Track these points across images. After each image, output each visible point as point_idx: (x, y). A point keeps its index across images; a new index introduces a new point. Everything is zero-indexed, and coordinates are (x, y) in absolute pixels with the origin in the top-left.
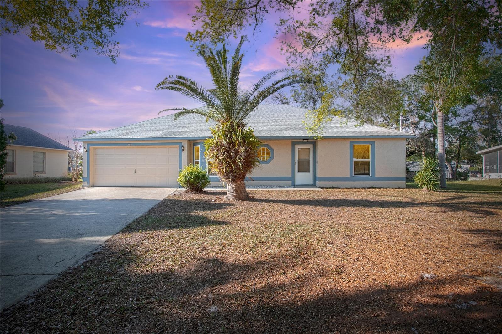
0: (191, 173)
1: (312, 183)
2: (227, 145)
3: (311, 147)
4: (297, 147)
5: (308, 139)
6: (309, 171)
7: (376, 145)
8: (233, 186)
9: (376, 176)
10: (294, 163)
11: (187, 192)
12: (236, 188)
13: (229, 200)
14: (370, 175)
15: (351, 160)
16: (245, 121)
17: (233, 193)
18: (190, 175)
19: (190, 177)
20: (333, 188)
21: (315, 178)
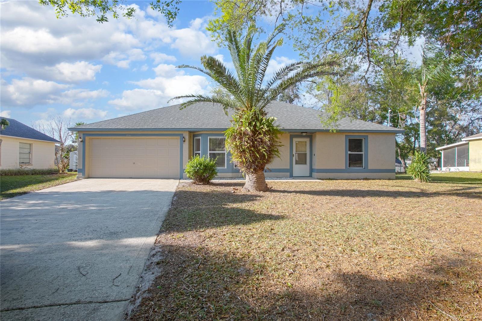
0: (201, 164)
1: (308, 175)
2: (251, 134)
3: (307, 140)
4: (295, 140)
5: (306, 133)
6: (306, 163)
7: (369, 139)
8: (254, 176)
9: (369, 168)
10: (292, 155)
11: (194, 183)
12: (257, 179)
13: (249, 191)
14: (364, 167)
15: (346, 153)
16: (265, 110)
17: (254, 183)
18: (199, 166)
19: (199, 168)
20: (330, 179)
21: (312, 170)
